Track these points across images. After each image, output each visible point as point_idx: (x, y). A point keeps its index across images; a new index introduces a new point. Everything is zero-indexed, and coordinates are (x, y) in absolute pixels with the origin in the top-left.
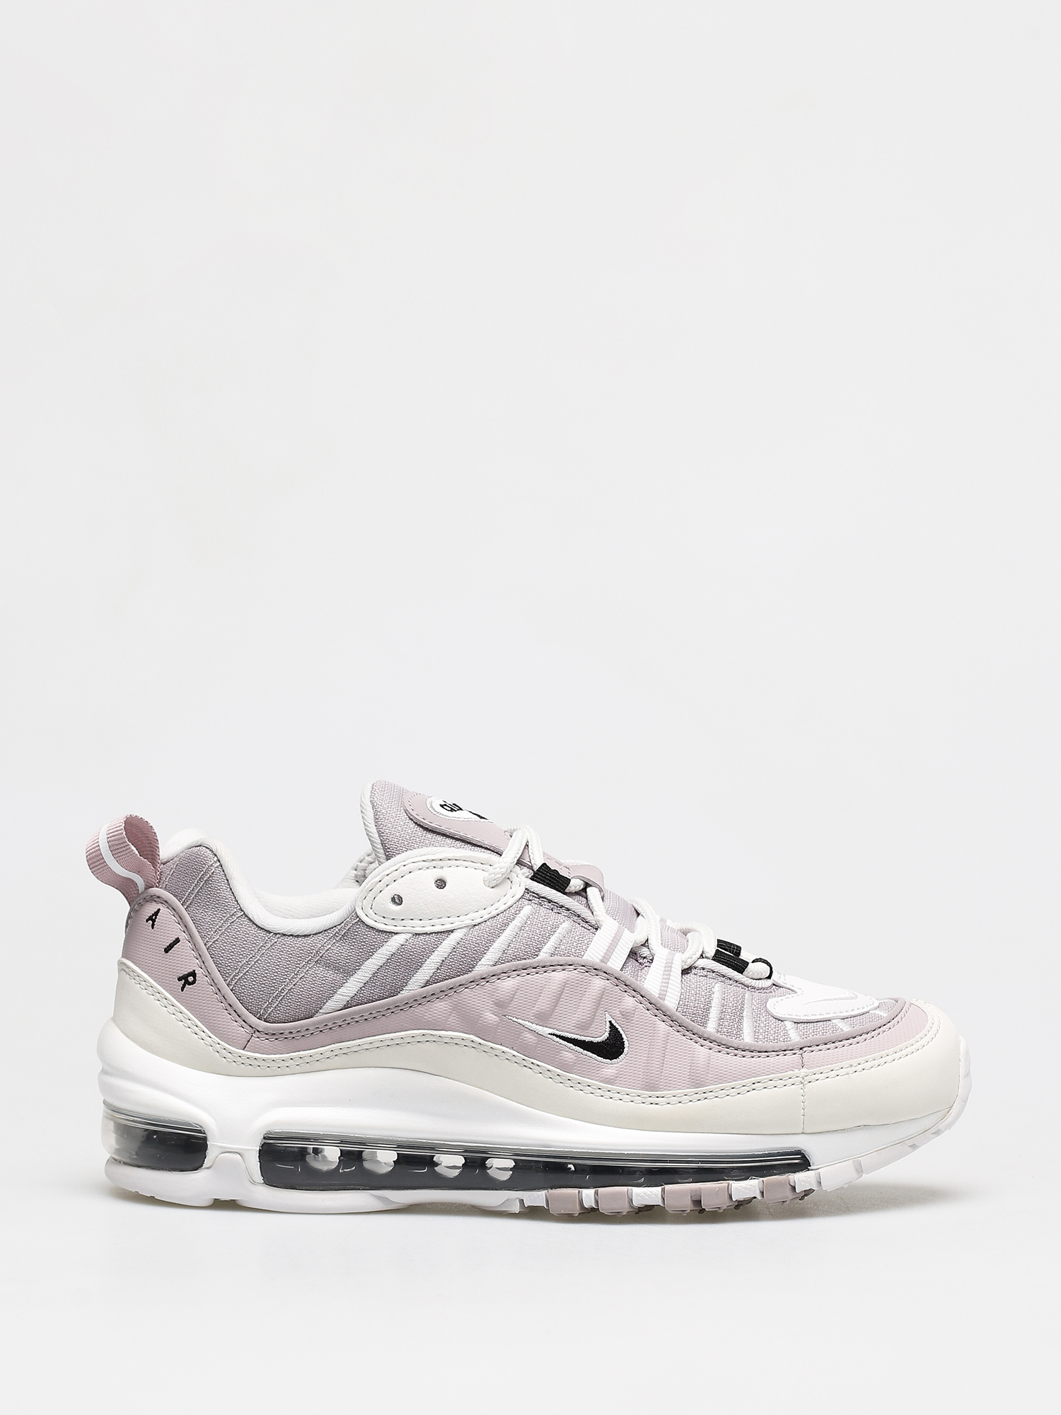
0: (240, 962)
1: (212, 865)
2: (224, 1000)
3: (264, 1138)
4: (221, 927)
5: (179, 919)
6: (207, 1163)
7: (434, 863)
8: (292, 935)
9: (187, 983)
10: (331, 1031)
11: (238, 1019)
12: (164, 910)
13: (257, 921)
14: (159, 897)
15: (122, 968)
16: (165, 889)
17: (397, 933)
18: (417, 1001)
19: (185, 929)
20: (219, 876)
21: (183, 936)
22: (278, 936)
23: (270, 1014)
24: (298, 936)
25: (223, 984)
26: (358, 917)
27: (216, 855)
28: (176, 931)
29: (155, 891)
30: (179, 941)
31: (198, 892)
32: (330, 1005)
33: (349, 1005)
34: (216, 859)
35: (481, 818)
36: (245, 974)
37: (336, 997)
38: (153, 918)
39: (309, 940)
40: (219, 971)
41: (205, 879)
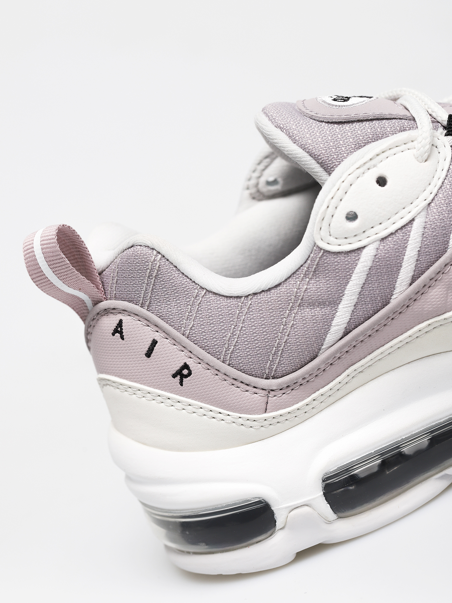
0: (225, 336)
1: (154, 260)
2: (226, 378)
3: (323, 481)
4: (191, 312)
5: (146, 322)
6: (279, 524)
7: (367, 166)
8: (263, 291)
9: (183, 377)
10: (340, 360)
11: (248, 388)
12: (127, 320)
13: (222, 293)
14: (114, 309)
15: (103, 383)
16: (116, 298)
17: (364, 247)
18: (412, 299)
19: (157, 329)
20: (166, 267)
21: (157, 336)
22: (250, 297)
23: (276, 370)
24: (270, 289)
25: (218, 363)
26: (321, 249)
27: (153, 249)
28: (150, 334)
29: (105, 304)
30: (156, 342)
31: (152, 290)
32: (330, 338)
33: (348, 331)
34: (155, 252)
35: (370, 97)
36: (235, 345)
37: (333, 329)
38: (118, 330)
39: (282, 288)
40: (209, 353)
41: (154, 275)
